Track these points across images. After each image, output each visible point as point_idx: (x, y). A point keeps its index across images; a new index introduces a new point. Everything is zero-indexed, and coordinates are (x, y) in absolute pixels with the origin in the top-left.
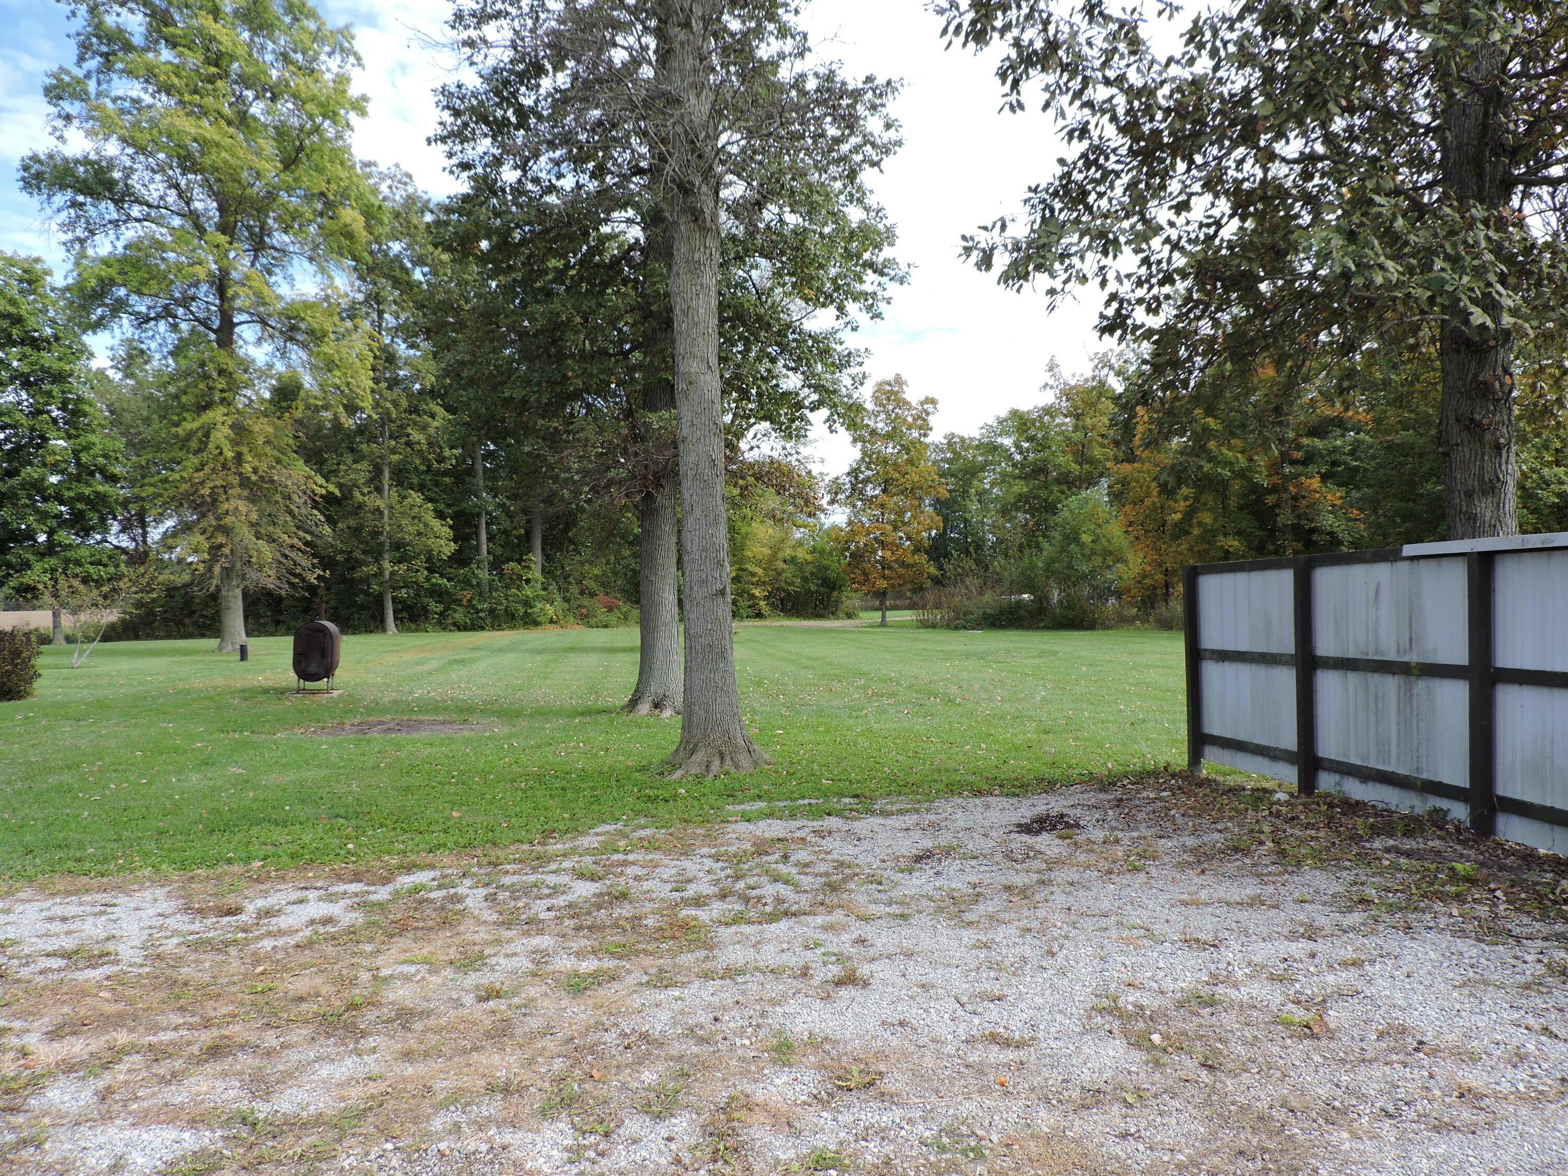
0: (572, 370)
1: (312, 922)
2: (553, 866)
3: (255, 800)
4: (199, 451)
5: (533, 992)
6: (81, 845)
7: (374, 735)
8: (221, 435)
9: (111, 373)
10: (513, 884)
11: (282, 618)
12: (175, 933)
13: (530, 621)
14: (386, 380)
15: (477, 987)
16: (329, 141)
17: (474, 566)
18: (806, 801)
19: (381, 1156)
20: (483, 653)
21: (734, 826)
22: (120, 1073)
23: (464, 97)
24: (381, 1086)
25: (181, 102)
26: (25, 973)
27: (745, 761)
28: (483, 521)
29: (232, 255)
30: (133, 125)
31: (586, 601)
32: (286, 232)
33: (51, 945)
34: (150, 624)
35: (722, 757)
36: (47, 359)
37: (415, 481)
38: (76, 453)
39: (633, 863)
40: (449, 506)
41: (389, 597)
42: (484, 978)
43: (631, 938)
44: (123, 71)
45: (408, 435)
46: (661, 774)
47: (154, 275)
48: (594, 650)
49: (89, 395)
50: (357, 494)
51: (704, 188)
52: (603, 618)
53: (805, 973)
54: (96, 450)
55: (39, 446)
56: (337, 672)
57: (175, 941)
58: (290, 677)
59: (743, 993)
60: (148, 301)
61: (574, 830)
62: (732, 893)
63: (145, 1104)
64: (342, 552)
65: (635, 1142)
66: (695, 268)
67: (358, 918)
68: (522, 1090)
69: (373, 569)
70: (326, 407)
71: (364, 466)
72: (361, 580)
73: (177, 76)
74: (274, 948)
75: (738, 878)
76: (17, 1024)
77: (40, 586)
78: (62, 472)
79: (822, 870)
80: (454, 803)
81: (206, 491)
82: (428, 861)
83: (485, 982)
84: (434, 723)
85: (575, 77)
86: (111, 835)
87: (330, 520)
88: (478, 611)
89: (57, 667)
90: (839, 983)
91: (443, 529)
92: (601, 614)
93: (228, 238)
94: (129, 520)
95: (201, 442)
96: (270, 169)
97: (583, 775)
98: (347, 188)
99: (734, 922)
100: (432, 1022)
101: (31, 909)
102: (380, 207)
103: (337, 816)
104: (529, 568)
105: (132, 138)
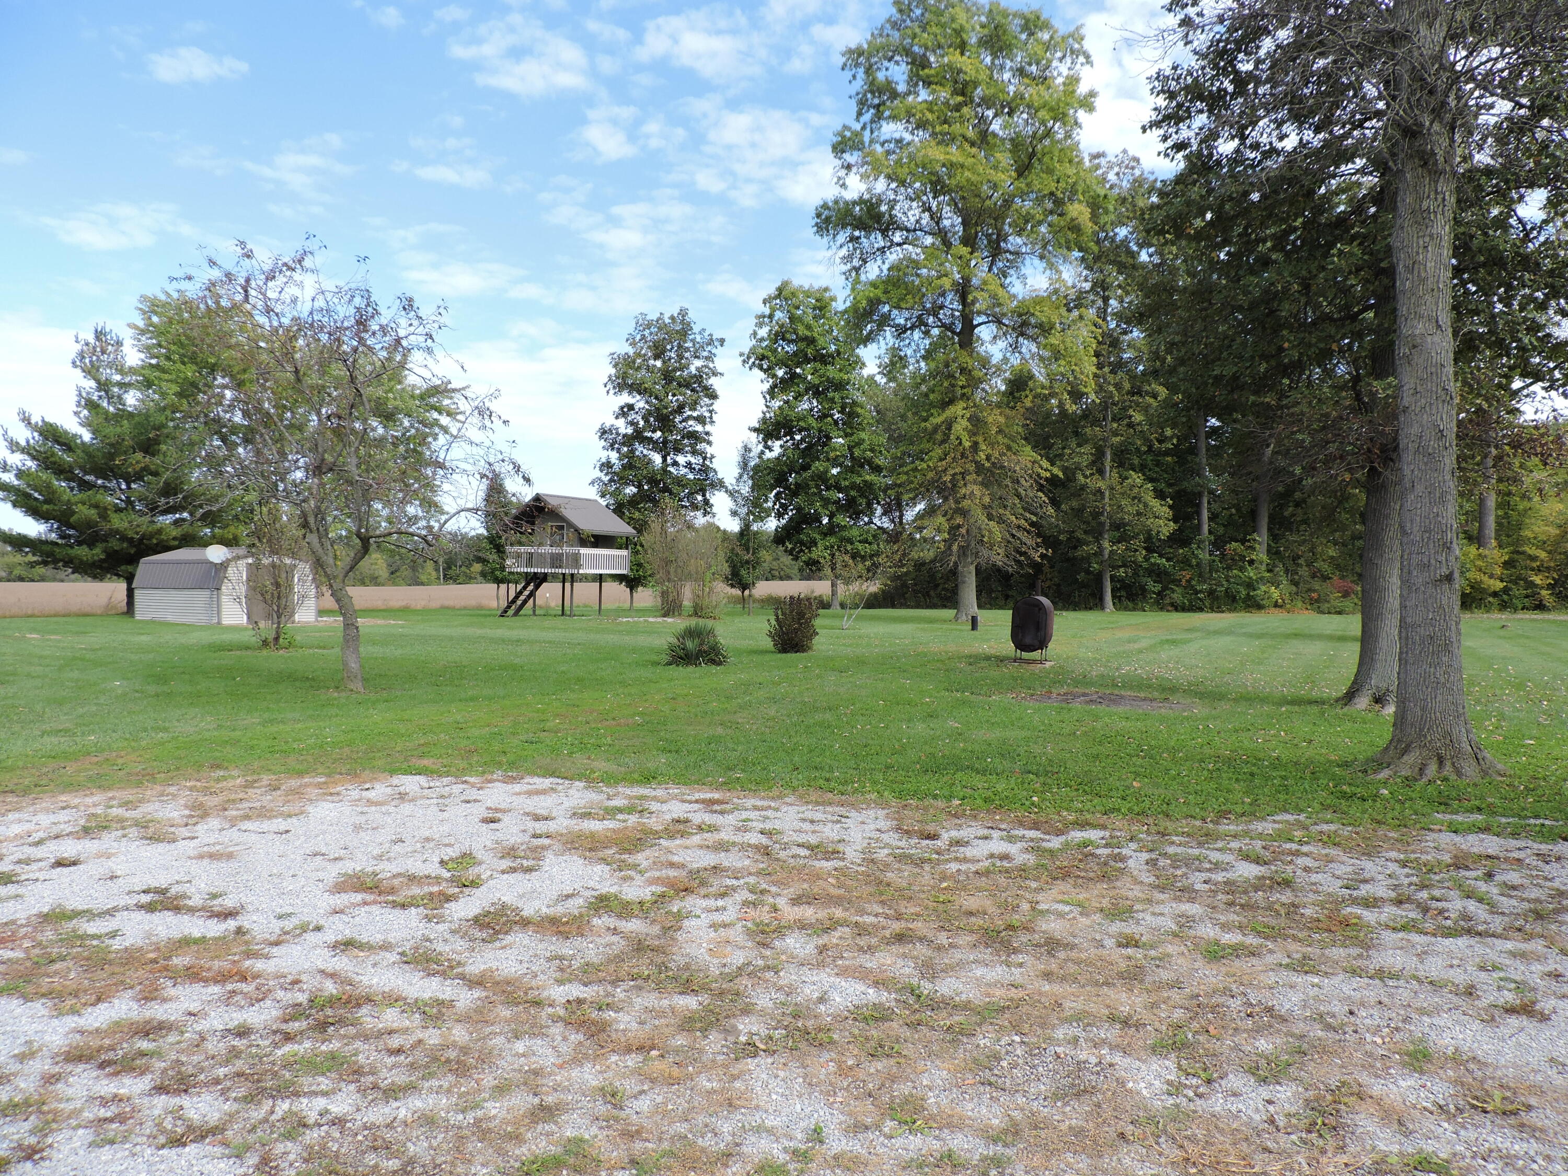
0: (1288, 341)
1: (992, 856)
2: (1220, 844)
3: (964, 750)
4: (943, 442)
5: (1170, 949)
6: (831, 770)
7: (1077, 705)
8: (961, 427)
9: (878, 378)
10: (1176, 854)
11: (1010, 593)
12: (887, 845)
13: (1253, 604)
14: (1110, 364)
15: (1120, 934)
16: (1059, 141)
17: (1194, 546)
18: (1538, 822)
19: (1009, 1045)
20: (1198, 634)
21: (1435, 835)
22: (834, 938)
23: (1179, 77)
24: (1021, 994)
25: (934, 135)
26: (782, 855)
27: (1470, 769)
28: (1205, 500)
29: (973, 263)
30: (896, 162)
31: (1316, 585)
32: (1019, 235)
33: (802, 838)
34: (903, 595)
35: (1441, 761)
36: (832, 372)
37: (1136, 461)
38: (850, 448)
39: (1306, 855)
40: (1170, 485)
41: (1108, 576)
42: (1129, 928)
43: (1283, 922)
44: (890, 117)
45: (1130, 417)
46: (1365, 771)
47: (911, 290)
48: (1320, 637)
49: (861, 399)
50: (1081, 479)
51: (1436, 127)
52: (1337, 603)
53: (1470, 992)
54: (865, 445)
55: (825, 444)
56: (1051, 645)
57: (886, 851)
58: (1009, 648)
59: (1391, 996)
60: (906, 314)
61: (1251, 814)
62: (1409, 900)
63: (847, 963)
64: (1064, 532)
65: (1235, 1095)
66: (1422, 218)
67: (1030, 859)
68: (1139, 1026)
69: (1093, 548)
70: (1053, 395)
71: (1087, 449)
72: (1083, 558)
73: (931, 111)
74: (959, 870)
75: (1423, 887)
76: (773, 889)
77: (822, 561)
78: (841, 465)
79: (1533, 896)
80: (1137, 774)
81: (947, 478)
82: (1101, 822)
83: (1128, 931)
84: (1135, 699)
85: (1298, 29)
86: (852, 763)
87: (1054, 502)
88: (1197, 592)
89: (832, 628)
90: (1511, 1010)
91: (1162, 509)
92: (1335, 598)
93: (969, 249)
94: (889, 504)
95: (945, 434)
96: (1006, 179)
97: (1277, 764)
98: (1075, 184)
99: (1404, 928)
100: (1074, 954)
101: (792, 810)
102: (1105, 196)
103: (1029, 772)
104: (1254, 549)
105: (895, 173)
